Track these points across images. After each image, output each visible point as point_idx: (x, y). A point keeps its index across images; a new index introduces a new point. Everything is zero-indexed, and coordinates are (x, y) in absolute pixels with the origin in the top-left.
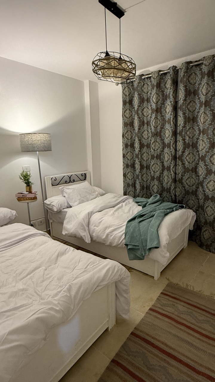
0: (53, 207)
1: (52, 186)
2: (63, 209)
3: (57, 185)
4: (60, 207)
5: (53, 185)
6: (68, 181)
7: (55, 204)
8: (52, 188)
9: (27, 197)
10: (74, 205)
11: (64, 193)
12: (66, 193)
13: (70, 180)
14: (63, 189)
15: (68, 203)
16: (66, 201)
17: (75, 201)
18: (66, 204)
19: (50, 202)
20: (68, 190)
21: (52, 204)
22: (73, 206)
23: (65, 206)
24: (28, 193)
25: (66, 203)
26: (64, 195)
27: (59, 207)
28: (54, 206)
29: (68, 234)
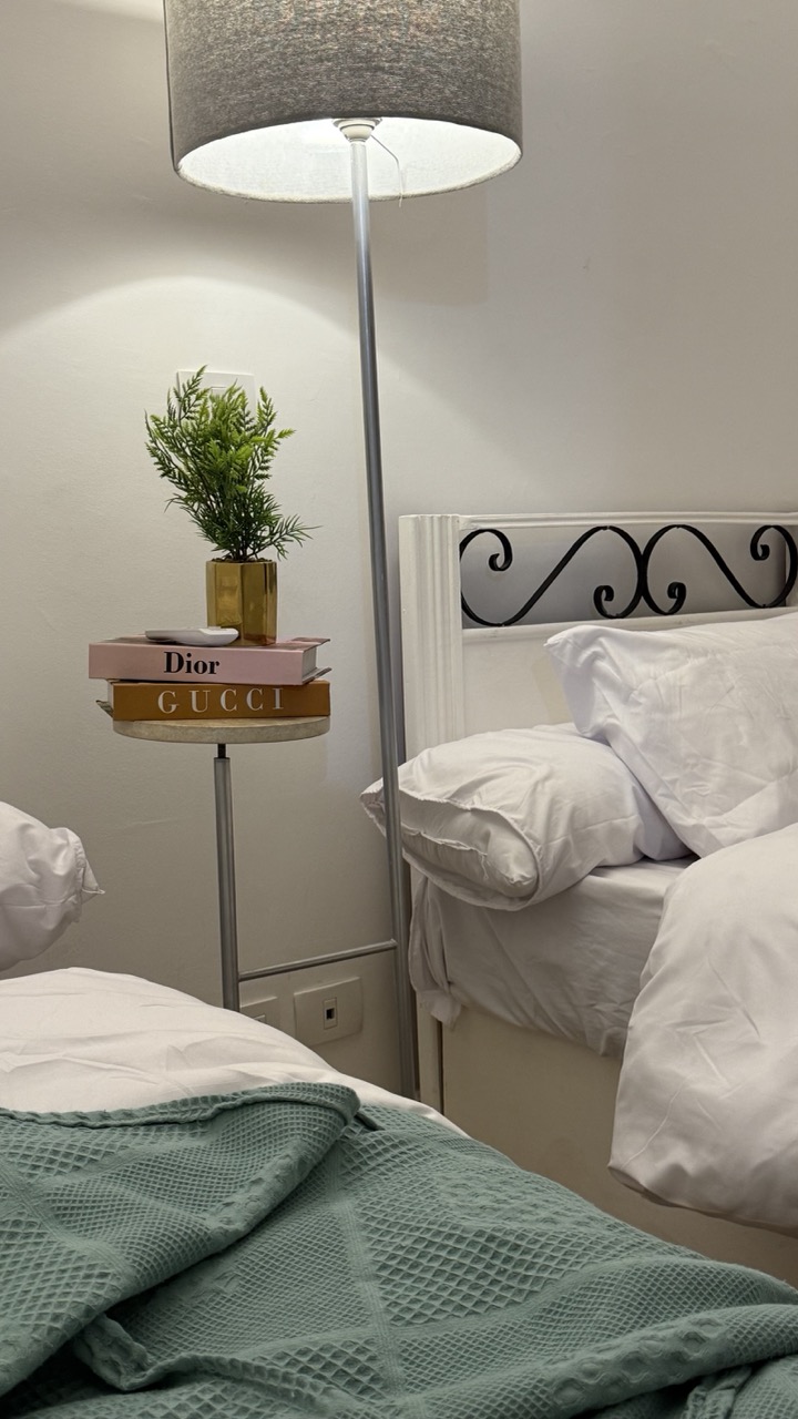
0: (486, 838)
1: (466, 625)
2: (602, 869)
3: (508, 623)
4: (566, 844)
5: (471, 616)
6: (625, 590)
7: (514, 809)
8: (468, 643)
9: (221, 676)
10: (720, 834)
11: (602, 694)
12: (626, 694)
13: (642, 590)
14: (596, 656)
15: (650, 809)
16: (628, 786)
17: (736, 791)
18: (630, 817)
19: (454, 787)
20: (642, 669)
21: (477, 802)
22: (716, 845)
23: (615, 832)
24: (233, 632)
25: (630, 804)
26: (600, 719)
27: (557, 843)
28: (492, 828)
29: (709, 1176)
